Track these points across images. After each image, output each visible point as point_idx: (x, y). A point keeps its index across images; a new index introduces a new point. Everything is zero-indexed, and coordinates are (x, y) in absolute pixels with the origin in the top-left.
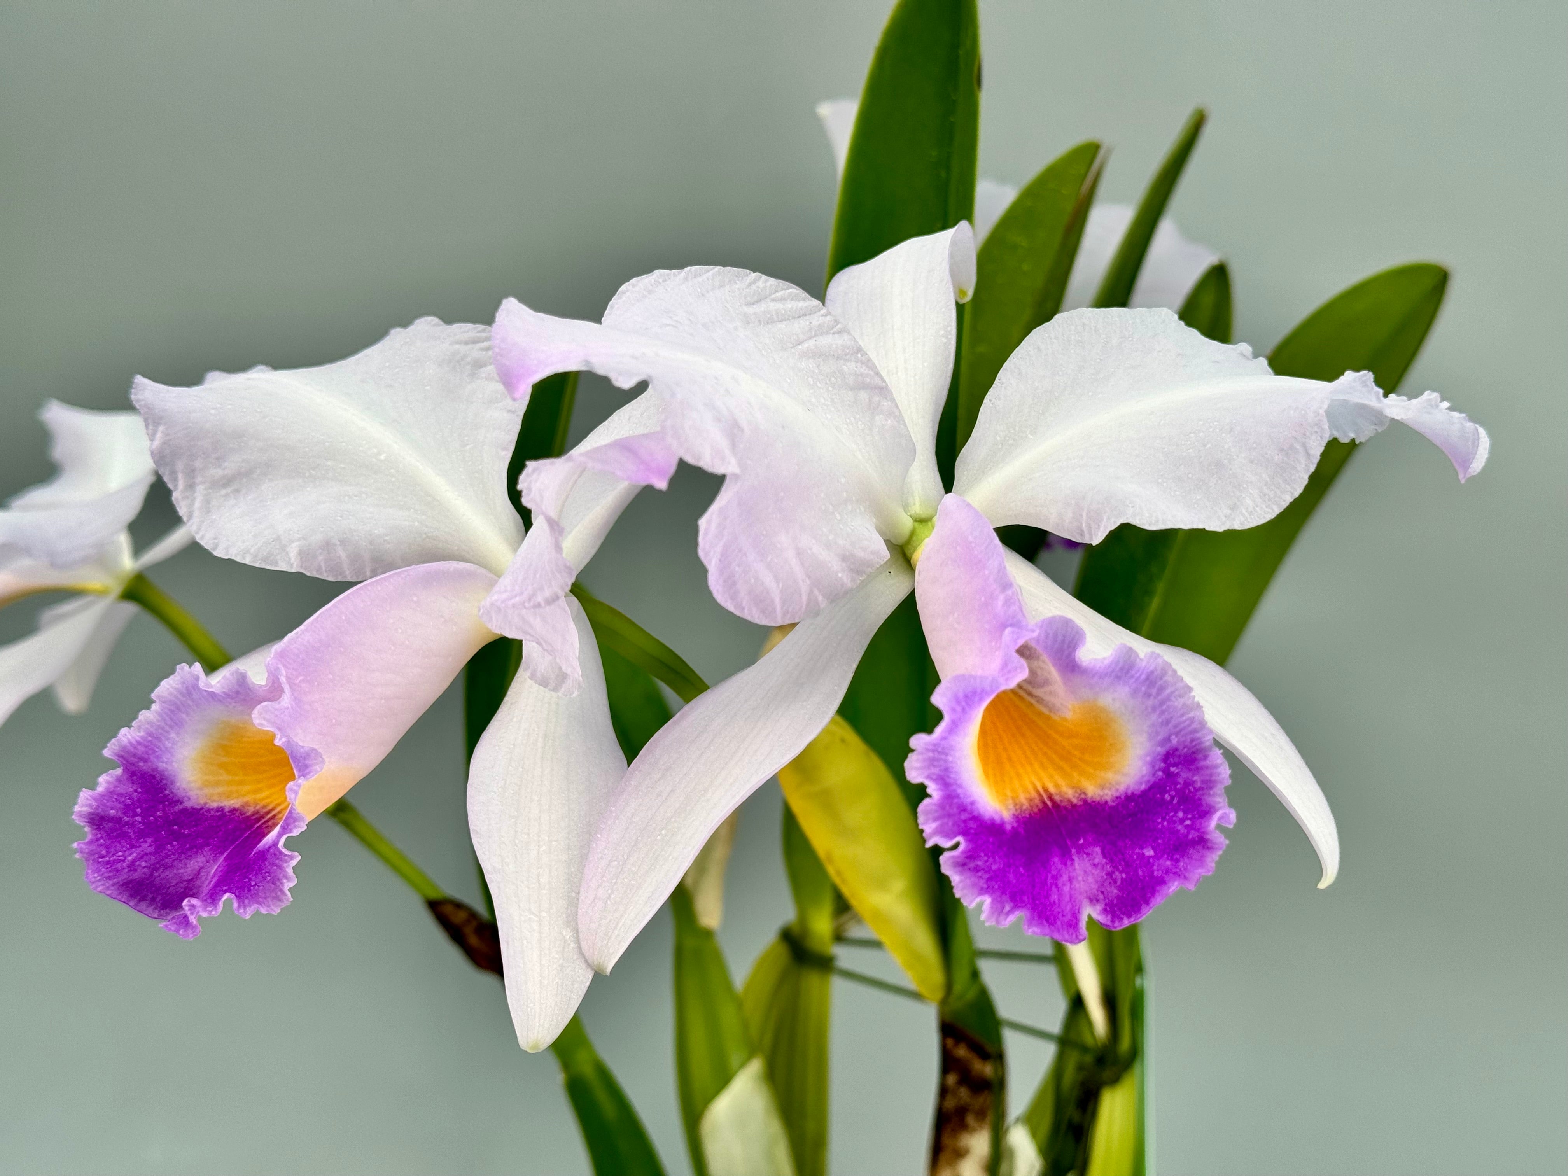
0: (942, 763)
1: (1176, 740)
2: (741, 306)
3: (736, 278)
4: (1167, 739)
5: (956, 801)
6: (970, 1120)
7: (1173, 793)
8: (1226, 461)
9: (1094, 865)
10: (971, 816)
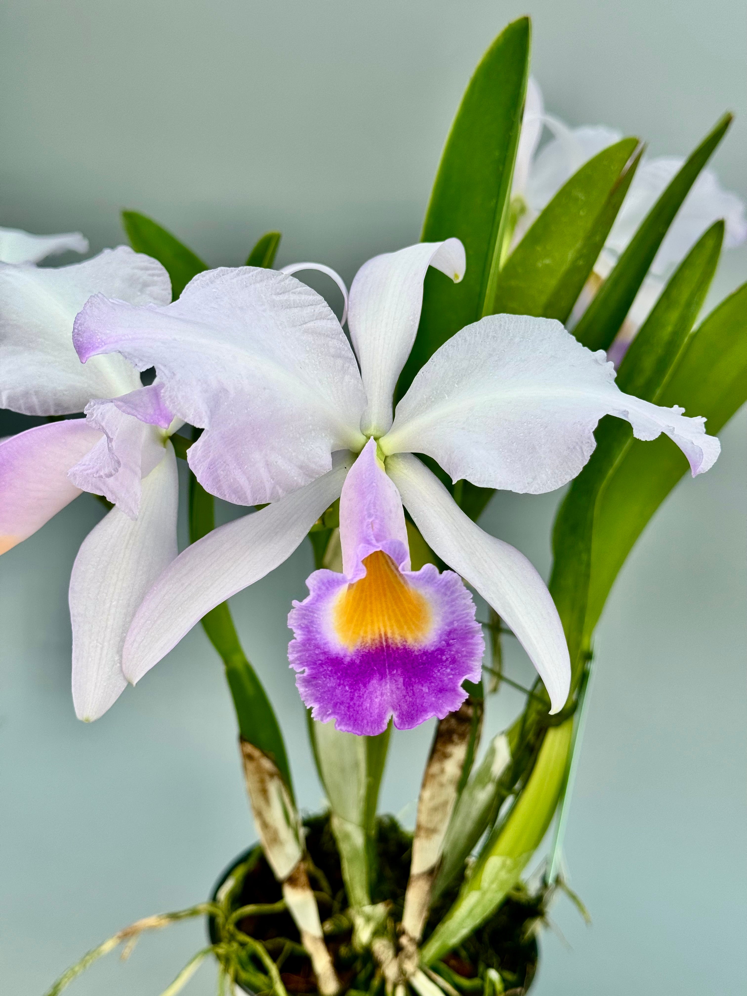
0: (310, 618)
1: (457, 624)
2: (271, 295)
3: (272, 276)
4: (452, 623)
5: (314, 641)
6: (455, 738)
7: (448, 656)
8: (537, 447)
9: (398, 688)
10: (322, 651)
